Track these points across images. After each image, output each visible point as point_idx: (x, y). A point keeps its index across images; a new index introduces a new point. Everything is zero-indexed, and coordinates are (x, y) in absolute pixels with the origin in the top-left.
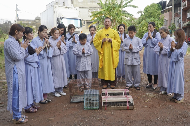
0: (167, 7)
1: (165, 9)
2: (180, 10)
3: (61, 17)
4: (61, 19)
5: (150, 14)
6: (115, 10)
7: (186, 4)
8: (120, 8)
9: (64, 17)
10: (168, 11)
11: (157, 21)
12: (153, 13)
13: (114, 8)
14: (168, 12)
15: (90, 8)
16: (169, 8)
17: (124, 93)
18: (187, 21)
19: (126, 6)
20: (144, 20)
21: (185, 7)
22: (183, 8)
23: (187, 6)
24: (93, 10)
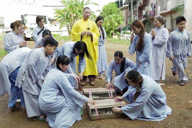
0: (124, 6)
1: (122, 7)
2: (136, 8)
3: (26, 14)
4: (26, 15)
5: (111, 11)
6: (77, 7)
7: (142, 2)
8: (83, 5)
9: (28, 14)
10: (125, 9)
11: (119, 17)
12: (113, 10)
13: (76, 5)
14: (125, 11)
15: (52, 6)
16: (125, 6)
17: (109, 92)
18: (143, 18)
19: (88, 4)
20: (106, 17)
21: (141, 5)
22: (139, 6)
23: (142, 4)
24: (56, 8)
